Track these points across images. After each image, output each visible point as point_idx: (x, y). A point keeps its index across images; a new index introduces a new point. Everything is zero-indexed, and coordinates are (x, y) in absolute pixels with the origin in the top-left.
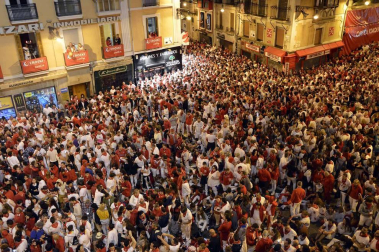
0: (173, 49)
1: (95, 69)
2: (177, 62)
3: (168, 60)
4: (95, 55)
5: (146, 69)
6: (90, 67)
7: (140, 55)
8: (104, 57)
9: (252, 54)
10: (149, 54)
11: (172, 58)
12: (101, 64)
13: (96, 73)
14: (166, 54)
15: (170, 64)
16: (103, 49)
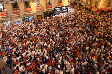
0: (65, 6)
1: (44, 11)
2: (67, 10)
3: (64, 9)
4: (44, 7)
5: (58, 12)
6: (43, 11)
7: (56, 8)
8: (46, 8)
9: (88, 9)
10: (59, 7)
11: (65, 9)
12: (45, 10)
13: (44, 12)
14: (63, 8)
15: (64, 11)
16: (46, 6)
